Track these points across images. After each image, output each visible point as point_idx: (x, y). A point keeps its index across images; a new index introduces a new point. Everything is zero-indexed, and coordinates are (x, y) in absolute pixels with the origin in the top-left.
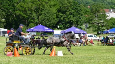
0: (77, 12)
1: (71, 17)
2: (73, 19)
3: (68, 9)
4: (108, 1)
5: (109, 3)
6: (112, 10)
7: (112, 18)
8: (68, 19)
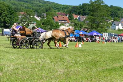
0: (11, 14)
1: (5, 18)
2: (7, 20)
3: (4, 11)
4: (25, 6)
5: (26, 7)
8: (3, 19)
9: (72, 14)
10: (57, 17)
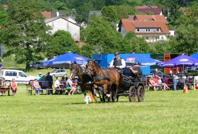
6: (58, 14)
7: (59, 31)
9: (178, 6)
10: (135, 18)
